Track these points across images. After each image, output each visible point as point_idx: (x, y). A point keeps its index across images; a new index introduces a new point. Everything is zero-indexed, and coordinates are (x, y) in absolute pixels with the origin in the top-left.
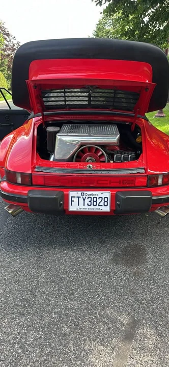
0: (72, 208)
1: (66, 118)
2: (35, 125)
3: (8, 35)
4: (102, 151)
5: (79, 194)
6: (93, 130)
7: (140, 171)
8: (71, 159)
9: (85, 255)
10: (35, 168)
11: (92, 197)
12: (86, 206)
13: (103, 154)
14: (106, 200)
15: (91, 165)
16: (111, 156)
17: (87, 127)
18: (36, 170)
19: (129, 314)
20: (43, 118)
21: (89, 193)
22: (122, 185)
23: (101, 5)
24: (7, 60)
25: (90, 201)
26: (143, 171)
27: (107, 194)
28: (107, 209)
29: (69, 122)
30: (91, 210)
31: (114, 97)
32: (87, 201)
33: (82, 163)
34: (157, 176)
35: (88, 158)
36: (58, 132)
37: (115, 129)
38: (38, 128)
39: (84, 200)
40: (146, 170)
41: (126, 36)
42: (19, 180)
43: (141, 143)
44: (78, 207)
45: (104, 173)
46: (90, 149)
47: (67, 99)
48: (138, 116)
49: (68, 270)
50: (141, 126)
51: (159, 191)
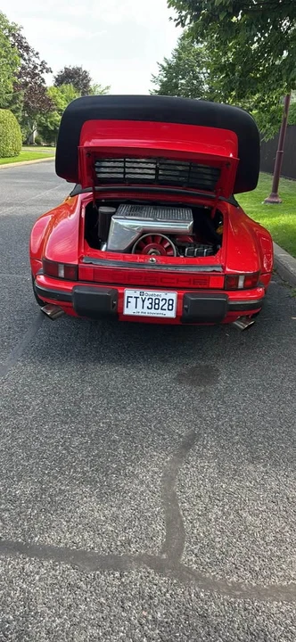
0: (127, 311)
1: (126, 196)
2: (82, 203)
3: (27, 49)
4: (170, 242)
5: (137, 294)
6: (160, 213)
7: (217, 269)
8: (129, 250)
9: (141, 373)
10: (82, 258)
11: (154, 298)
12: (146, 310)
13: (170, 246)
14: (171, 302)
15: (154, 259)
16: (181, 250)
17: (151, 210)
18: (84, 261)
19: (189, 428)
20: (94, 195)
21: (150, 293)
22: (192, 286)
23: (183, 25)
24: (23, 92)
25: (151, 304)
26: (220, 269)
27: (173, 295)
28: (172, 314)
29: (128, 202)
30: (151, 315)
31: (189, 172)
32: (147, 303)
33: (143, 256)
34: (237, 277)
35: (152, 250)
36: (114, 213)
37: (188, 213)
38: (86, 208)
39: (143, 301)
40: (224, 268)
41: (222, 72)
42: (62, 274)
43: (222, 235)
44: (135, 310)
45: (170, 269)
46: (154, 238)
47: (127, 170)
48: (220, 197)
49: (120, 386)
50: (224, 212)
51: (239, 295)
